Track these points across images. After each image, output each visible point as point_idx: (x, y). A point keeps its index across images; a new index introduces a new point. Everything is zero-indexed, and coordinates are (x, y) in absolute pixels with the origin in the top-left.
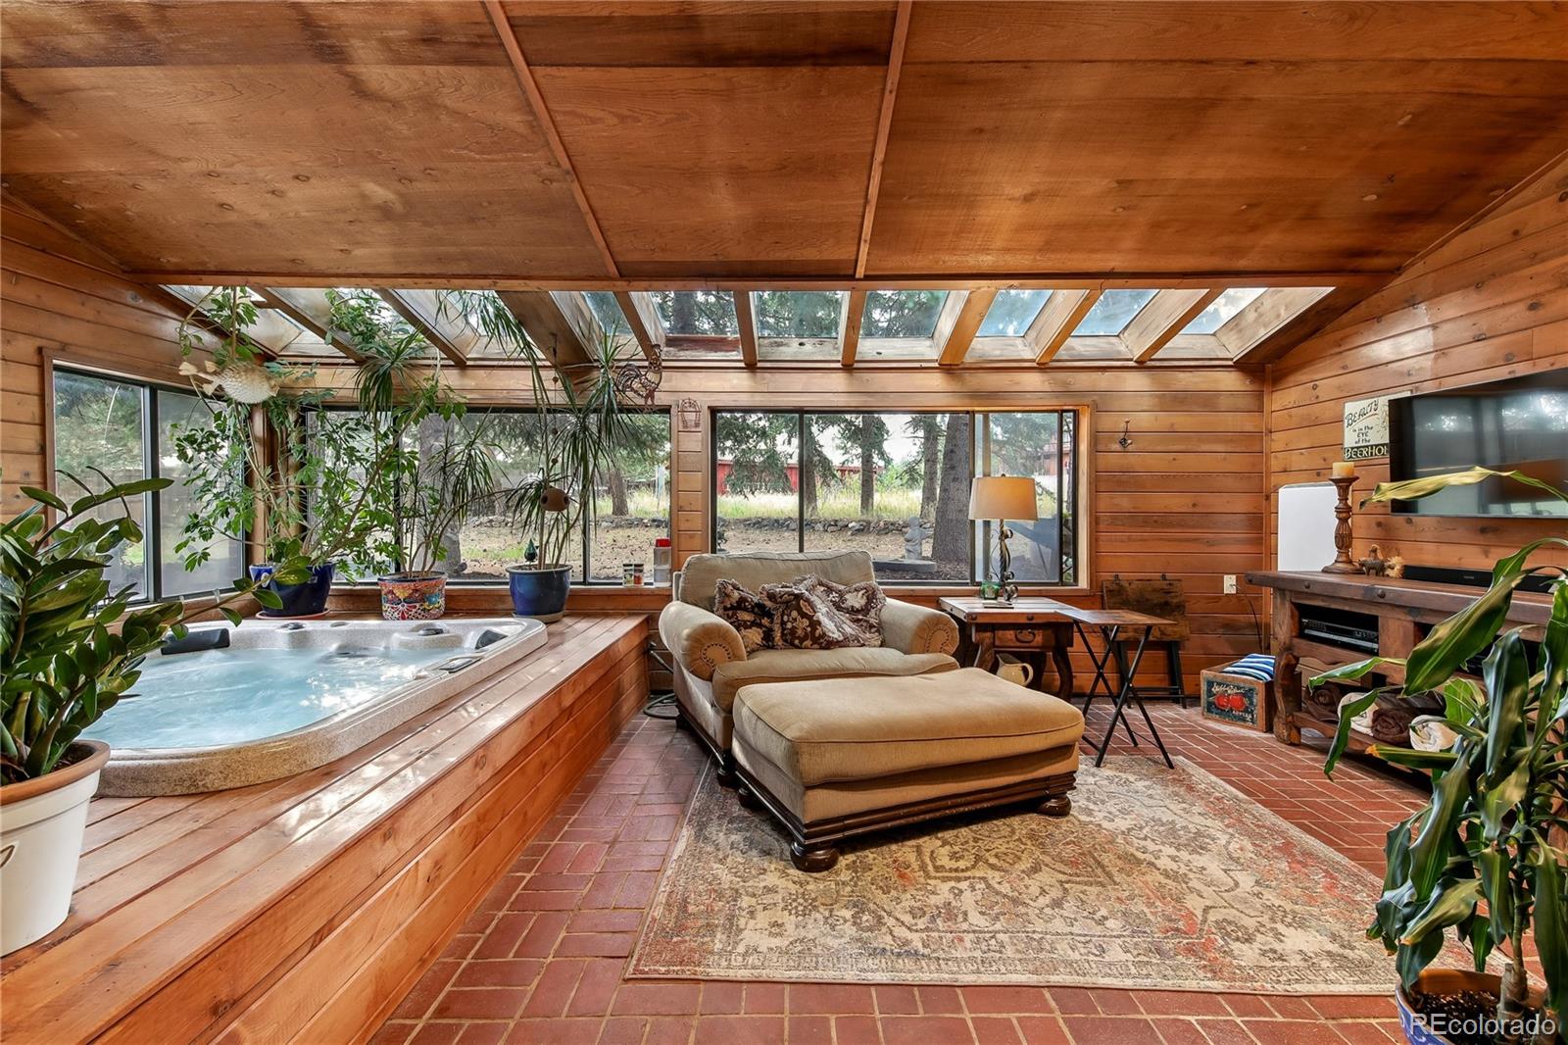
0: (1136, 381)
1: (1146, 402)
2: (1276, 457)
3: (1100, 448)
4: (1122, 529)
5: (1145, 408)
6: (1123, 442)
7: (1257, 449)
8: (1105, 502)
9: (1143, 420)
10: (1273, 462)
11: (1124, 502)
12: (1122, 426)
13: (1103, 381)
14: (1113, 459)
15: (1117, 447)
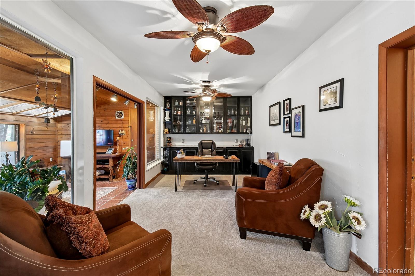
0: (35, 120)
1: (36, 124)
2: (59, 135)
3: (27, 133)
4: (32, 151)
5: (36, 125)
6: (32, 132)
7: (56, 134)
8: (28, 145)
9: (36, 128)
10: (58, 136)
11: (32, 145)
12: (32, 129)
13: (27, 119)
14: (29, 136)
15: (30, 133)
